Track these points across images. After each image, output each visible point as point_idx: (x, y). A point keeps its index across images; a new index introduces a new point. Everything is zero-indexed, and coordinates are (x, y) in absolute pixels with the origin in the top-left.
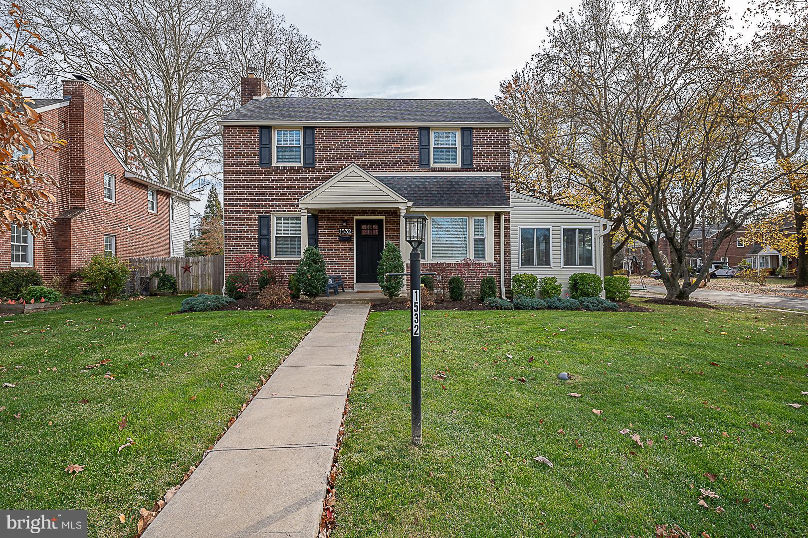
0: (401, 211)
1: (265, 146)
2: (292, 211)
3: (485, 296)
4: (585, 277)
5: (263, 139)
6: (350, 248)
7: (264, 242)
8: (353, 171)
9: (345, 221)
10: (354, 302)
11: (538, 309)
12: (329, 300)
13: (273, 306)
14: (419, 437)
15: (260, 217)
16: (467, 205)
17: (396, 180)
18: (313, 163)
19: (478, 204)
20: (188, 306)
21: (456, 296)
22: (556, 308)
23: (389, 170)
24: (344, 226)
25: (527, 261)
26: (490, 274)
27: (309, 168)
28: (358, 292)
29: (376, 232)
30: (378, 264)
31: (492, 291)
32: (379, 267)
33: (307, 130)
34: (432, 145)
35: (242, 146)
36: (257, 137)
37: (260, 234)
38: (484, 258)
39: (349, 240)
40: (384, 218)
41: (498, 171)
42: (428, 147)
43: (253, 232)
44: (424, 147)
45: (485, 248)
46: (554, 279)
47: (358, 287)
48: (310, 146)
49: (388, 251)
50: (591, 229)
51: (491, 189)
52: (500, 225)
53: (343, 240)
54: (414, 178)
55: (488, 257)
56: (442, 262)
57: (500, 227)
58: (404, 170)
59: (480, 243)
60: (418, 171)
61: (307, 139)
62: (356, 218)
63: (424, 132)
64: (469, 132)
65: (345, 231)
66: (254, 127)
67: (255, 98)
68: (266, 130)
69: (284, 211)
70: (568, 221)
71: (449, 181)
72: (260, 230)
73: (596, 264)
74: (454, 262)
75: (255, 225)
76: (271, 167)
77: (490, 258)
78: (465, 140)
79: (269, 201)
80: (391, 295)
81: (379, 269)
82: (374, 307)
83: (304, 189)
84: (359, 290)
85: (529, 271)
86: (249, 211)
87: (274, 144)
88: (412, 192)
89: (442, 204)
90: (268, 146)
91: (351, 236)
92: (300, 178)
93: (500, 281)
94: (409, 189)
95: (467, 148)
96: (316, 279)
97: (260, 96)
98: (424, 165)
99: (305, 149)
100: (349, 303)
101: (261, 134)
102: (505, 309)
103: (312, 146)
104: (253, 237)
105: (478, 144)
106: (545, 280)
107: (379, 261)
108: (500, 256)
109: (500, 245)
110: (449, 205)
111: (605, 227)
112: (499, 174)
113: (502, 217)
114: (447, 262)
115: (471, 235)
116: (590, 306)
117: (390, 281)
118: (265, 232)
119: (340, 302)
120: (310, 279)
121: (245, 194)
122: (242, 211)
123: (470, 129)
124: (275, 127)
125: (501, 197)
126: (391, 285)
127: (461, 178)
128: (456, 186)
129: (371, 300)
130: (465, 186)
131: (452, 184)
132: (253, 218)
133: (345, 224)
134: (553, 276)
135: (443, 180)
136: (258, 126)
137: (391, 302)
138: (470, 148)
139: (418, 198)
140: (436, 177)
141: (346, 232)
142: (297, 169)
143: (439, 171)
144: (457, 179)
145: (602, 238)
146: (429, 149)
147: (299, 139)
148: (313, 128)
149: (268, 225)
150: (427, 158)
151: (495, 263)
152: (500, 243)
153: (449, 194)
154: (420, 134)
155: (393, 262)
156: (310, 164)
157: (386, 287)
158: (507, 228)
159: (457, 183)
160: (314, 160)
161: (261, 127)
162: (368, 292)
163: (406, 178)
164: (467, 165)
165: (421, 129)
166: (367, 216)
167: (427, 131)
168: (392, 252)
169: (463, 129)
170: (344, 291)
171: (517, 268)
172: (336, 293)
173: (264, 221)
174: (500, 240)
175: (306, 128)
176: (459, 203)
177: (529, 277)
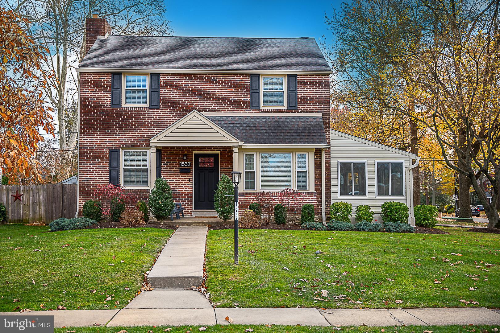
0: (234, 149)
1: (116, 90)
2: (139, 146)
3: (305, 220)
4: (393, 205)
5: (115, 83)
6: (190, 179)
7: (114, 173)
8: (195, 116)
9: (185, 155)
10: (194, 224)
11: (345, 230)
12: (173, 223)
13: (131, 225)
14: (237, 261)
15: (111, 152)
16: (291, 142)
17: (230, 119)
18: (158, 105)
19: (300, 142)
20: (58, 227)
21: (280, 220)
22: (363, 230)
23: (225, 111)
24: (184, 160)
25: (345, 190)
26: (311, 203)
27: (154, 109)
28: (196, 217)
29: (212, 165)
30: (215, 193)
31: (311, 217)
32: (215, 195)
33: (152, 76)
34: (262, 89)
35: (96, 90)
36: (109, 82)
37: (110, 166)
38: (306, 188)
39: (188, 171)
40: (219, 152)
41: (320, 112)
42: (258, 91)
43: (104, 164)
44: (255, 91)
45: (306, 179)
46: (367, 208)
47: (196, 213)
48: (155, 90)
49: (223, 183)
50: (402, 163)
51: (312, 129)
52: (321, 159)
53: (182, 171)
54: (246, 118)
55: (309, 187)
56: (267, 191)
57: (321, 161)
58: (237, 111)
59: (302, 175)
60: (249, 111)
61: (153, 84)
62: (194, 152)
63: (255, 78)
64: (294, 78)
65: (185, 163)
66: (107, 73)
67: (99, 37)
68: (117, 76)
69: (132, 146)
70: (381, 155)
71: (276, 121)
72: (110, 163)
73: (406, 194)
74: (277, 191)
75: (106, 158)
76: (121, 108)
77: (311, 189)
78: (291, 85)
79: (118, 137)
80: (226, 218)
81: (216, 197)
82: (210, 228)
83: (150, 127)
84: (197, 216)
85: (347, 200)
86: (102, 146)
87: (124, 87)
88: (244, 131)
89: (269, 142)
90: (119, 90)
91: (190, 168)
92: (146, 117)
93: (322, 209)
94: (241, 128)
95: (292, 92)
96: (165, 205)
97: (104, 35)
98: (255, 106)
99: (151, 92)
100: (190, 225)
101: (113, 78)
102: (318, 230)
103: (157, 90)
104: (104, 168)
105: (302, 89)
106: (360, 208)
107: (216, 190)
108: (321, 187)
109: (321, 177)
110: (276, 142)
111: (414, 162)
112: (320, 115)
113: (323, 153)
114: (271, 191)
115: (295, 169)
116: (391, 229)
117: (224, 207)
118: (115, 164)
119: (183, 224)
120: (161, 205)
121: (98, 131)
122: (95, 146)
123: (295, 76)
124: (125, 74)
125: (320, 136)
126: (225, 210)
127: (287, 118)
128: (282, 126)
129: (208, 223)
130: (290, 126)
131: (278, 123)
132: (104, 152)
133: (185, 158)
134: (367, 204)
135: (271, 120)
136: (110, 73)
137: (225, 224)
138: (295, 92)
139: (249, 136)
140: (265, 118)
141: (185, 165)
142: (143, 110)
143: (267, 112)
144: (284, 118)
145: (411, 171)
146: (259, 93)
147: (146, 83)
148: (158, 74)
149: (118, 159)
150: (258, 101)
151: (315, 193)
152: (321, 175)
153: (276, 133)
154: (252, 80)
155: (227, 191)
156: (155, 106)
157: (221, 211)
158: (328, 162)
159: (283, 122)
160: (158, 102)
161: (113, 74)
162: (205, 217)
163: (239, 118)
164: (292, 107)
165: (252, 75)
166: (204, 150)
167: (257, 77)
168: (226, 183)
169: (289, 76)
170: (183, 217)
171: (336, 197)
172: (178, 218)
173: (114, 155)
174: (321, 173)
175: (152, 74)
176: (284, 141)
177: (343, 205)
